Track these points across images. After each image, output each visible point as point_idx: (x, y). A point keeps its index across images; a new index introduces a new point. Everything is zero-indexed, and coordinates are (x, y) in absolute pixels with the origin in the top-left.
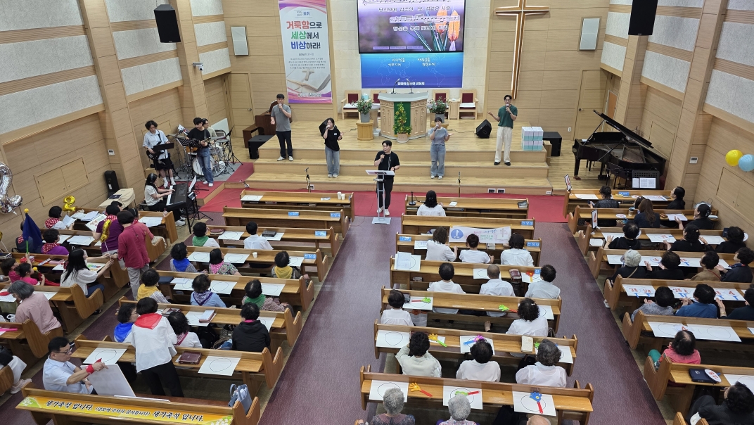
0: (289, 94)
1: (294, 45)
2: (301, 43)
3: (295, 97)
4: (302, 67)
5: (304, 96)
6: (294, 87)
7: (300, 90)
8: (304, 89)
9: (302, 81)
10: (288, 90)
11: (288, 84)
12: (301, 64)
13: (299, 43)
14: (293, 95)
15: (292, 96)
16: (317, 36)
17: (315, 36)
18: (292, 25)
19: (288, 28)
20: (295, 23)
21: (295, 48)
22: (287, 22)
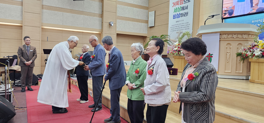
9: (176, 39)
12: (176, 28)
13: (177, 15)
16: (187, 8)
17: (186, 8)
18: (175, 4)
19: (173, 7)
20: (176, 3)
21: (175, 18)
22: (173, 3)
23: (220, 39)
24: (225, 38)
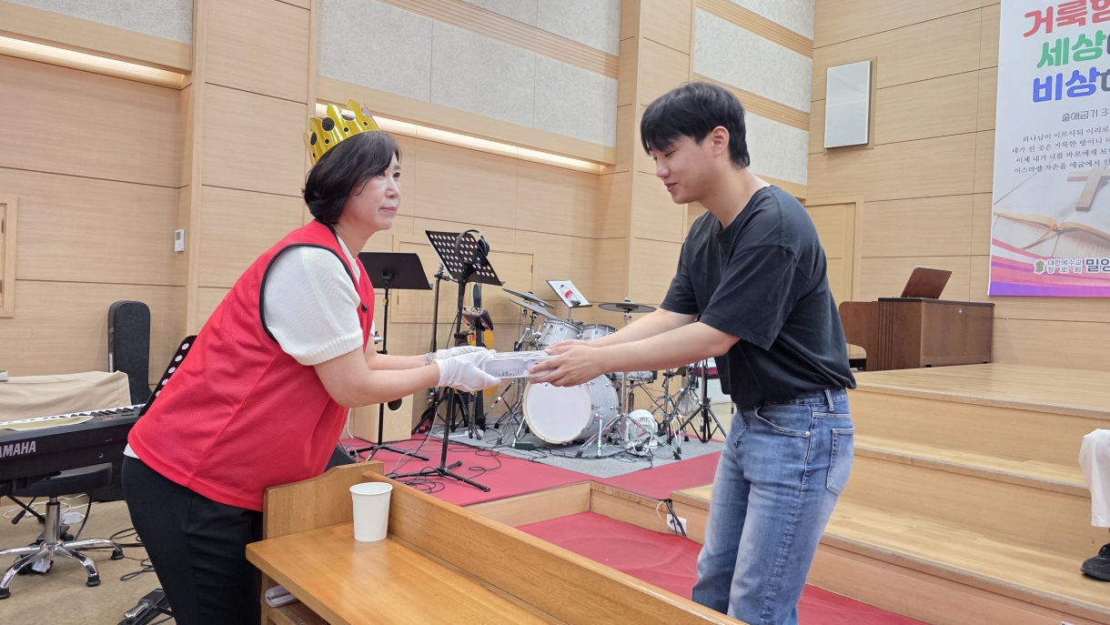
0: (997, 263)
1: (1043, 90)
2: (1076, 75)
3: (1020, 275)
4: (1068, 160)
5: (1064, 268)
6: (1024, 237)
7: (1045, 249)
8: (1065, 245)
9: (1063, 214)
10: (995, 251)
11: (999, 230)
12: (1064, 150)
13: (1066, 79)
14: (1012, 266)
15: (1005, 273)
18: (1049, 20)
19: (1026, 35)
20: (1059, 13)
21: (1048, 97)
22: (1028, 15)
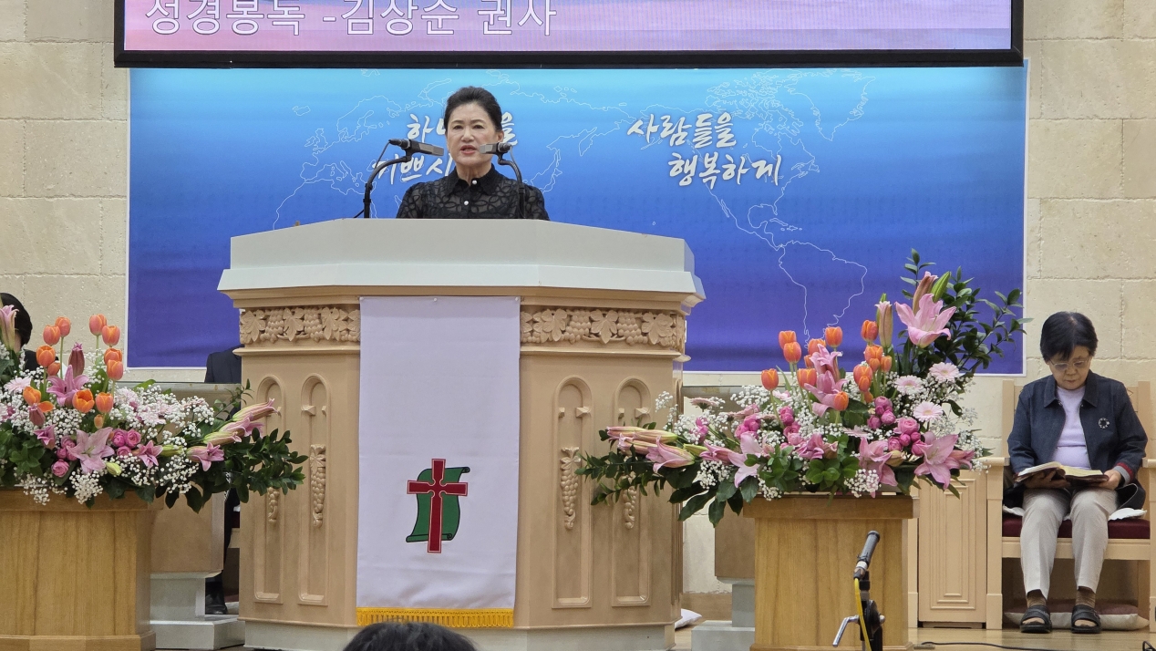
23: (522, 343)
24: (550, 342)
